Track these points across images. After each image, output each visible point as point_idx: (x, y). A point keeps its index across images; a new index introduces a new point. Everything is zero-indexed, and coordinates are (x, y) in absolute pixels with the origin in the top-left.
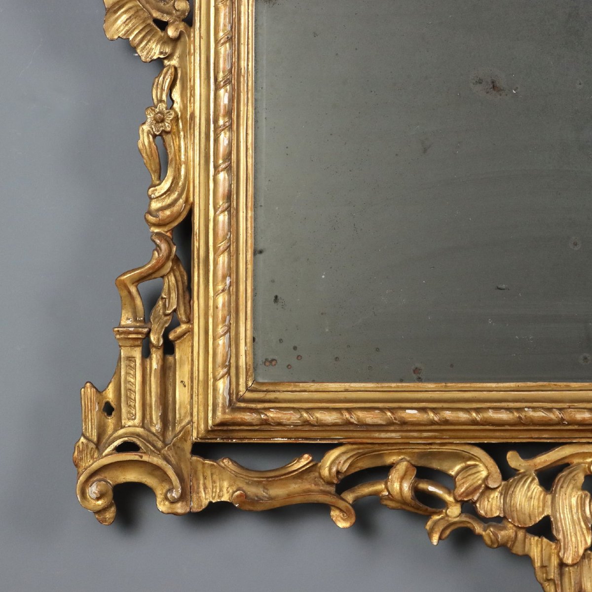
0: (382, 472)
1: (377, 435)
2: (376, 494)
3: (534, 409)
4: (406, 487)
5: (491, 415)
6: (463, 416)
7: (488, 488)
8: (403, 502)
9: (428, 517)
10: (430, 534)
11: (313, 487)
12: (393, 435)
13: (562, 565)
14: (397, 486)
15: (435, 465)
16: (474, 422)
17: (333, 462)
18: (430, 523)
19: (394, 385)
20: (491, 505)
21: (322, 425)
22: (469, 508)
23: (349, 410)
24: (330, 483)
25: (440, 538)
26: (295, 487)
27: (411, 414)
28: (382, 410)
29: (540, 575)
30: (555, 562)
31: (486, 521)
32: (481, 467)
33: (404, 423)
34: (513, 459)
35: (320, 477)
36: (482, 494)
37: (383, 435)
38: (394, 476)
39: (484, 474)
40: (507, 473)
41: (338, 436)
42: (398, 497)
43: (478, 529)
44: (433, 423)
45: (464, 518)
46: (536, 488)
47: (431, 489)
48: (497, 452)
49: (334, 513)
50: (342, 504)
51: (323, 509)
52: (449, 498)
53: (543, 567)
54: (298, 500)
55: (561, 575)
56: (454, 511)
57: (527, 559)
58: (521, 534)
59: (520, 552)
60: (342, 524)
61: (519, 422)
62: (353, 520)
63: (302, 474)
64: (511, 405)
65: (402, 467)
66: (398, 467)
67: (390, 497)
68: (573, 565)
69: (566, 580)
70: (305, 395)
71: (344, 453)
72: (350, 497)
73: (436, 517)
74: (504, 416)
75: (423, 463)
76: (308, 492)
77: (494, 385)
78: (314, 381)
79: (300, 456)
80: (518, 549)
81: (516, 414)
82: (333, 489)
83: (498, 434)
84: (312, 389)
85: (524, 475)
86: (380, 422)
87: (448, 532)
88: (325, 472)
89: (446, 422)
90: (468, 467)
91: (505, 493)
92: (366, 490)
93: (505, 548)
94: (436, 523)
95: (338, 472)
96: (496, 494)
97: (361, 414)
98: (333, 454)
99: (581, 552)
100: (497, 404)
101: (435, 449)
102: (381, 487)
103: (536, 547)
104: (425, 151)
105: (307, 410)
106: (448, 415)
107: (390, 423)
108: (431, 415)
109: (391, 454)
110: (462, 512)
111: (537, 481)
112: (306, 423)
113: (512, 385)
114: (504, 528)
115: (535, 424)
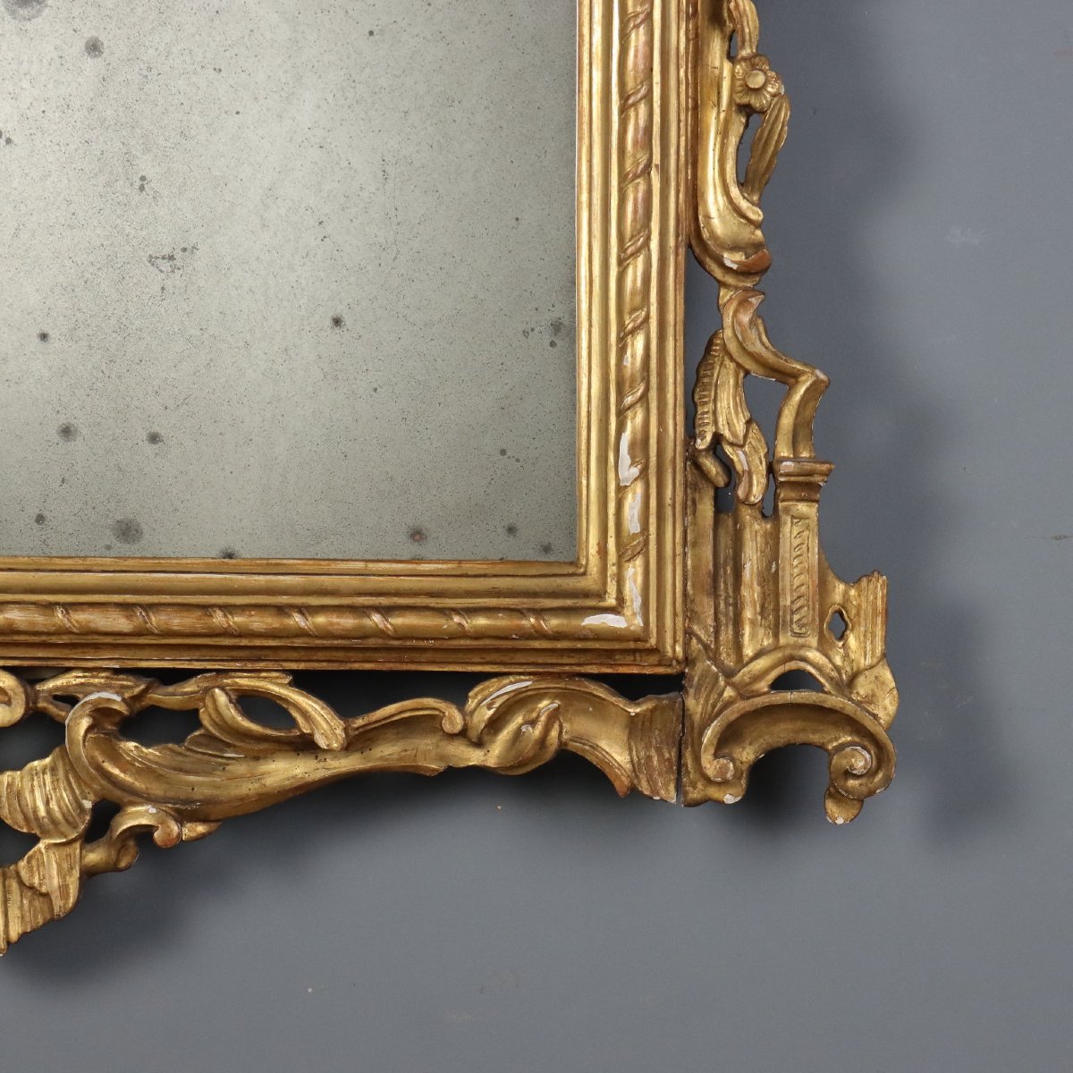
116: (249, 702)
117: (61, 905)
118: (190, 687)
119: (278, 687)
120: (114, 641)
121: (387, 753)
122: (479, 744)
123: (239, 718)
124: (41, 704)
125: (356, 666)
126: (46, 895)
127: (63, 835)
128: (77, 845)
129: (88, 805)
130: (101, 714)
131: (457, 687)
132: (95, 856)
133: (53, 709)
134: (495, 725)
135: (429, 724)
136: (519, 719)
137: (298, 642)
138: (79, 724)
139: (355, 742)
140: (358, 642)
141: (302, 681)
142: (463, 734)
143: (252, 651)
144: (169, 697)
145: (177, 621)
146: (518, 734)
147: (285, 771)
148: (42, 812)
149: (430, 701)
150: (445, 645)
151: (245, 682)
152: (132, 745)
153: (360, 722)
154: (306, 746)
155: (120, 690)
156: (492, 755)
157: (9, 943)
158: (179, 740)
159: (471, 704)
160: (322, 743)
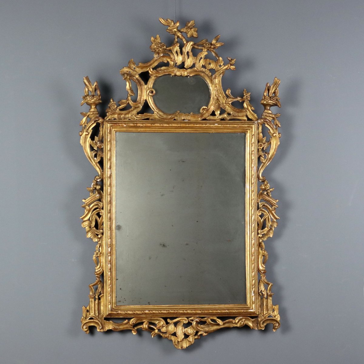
0: (142, 323)
1: (140, 316)
2: (141, 328)
3: (172, 310)
4: (147, 326)
5: (163, 312)
6: (157, 312)
7: (163, 326)
8: (146, 329)
9: (152, 332)
10: (152, 336)
11: (128, 326)
12: (144, 316)
13: (178, 342)
14: (145, 326)
15: (153, 322)
16: (159, 313)
17: (132, 321)
18: (152, 333)
19: (144, 306)
20: (164, 330)
21: (129, 314)
22: (159, 330)
23: (135, 311)
24: (132, 325)
25: (154, 336)
26: (125, 326)
27: (147, 312)
28: (141, 311)
29: (174, 343)
30: (177, 341)
31: (163, 333)
32: (162, 322)
33: (145, 313)
34: (169, 320)
35: (130, 324)
36: (162, 327)
37: (142, 316)
38: (144, 324)
39: (162, 323)
40: (167, 323)
41: (133, 316)
42: (145, 328)
43: (161, 334)
44: (151, 313)
45: (158, 332)
46: (173, 326)
47: (152, 326)
48: (165, 319)
49: (133, 331)
50: (134, 330)
51: (130, 331)
52: (155, 328)
53: (174, 342)
54: (125, 329)
55: (178, 344)
56: (156, 331)
57: (171, 340)
58: (170, 336)
59: (170, 339)
60: (134, 334)
61: (168, 313)
62: (136, 333)
63: (126, 324)
64: (167, 310)
65: (146, 322)
66: (145, 322)
67: (144, 328)
68: (181, 342)
69: (179, 345)
70: (126, 308)
71: (134, 319)
72: (136, 328)
73: (153, 332)
74: (165, 312)
75: (150, 321)
76: (127, 327)
77: (164, 306)
78: (128, 305)
79: (126, 320)
80: (169, 338)
81: (168, 311)
82: (132, 327)
83: (165, 315)
84: (128, 307)
85: (171, 324)
86: (141, 313)
87: (155, 335)
88: (131, 323)
89: (154, 313)
90: (159, 322)
91: (167, 327)
92: (139, 327)
93: (167, 338)
94: (153, 333)
95: (133, 323)
96: (165, 327)
97: (137, 312)
98: (132, 320)
99: (182, 339)
100: (164, 309)
101: (153, 318)
102: (142, 326)
103: (173, 338)
104: (150, 259)
105: (126, 311)
106: (154, 312)
107: (143, 313)
108: (151, 312)
109: (144, 320)
110: (158, 331)
111: (173, 325)
112: (126, 313)
113: (168, 305)
114: (166, 334)
115: (172, 313)
116: (212, 320)
117: (192, 343)
118: (205, 319)
119: (215, 318)
120: (199, 314)
121: (226, 325)
122: (236, 324)
123: (211, 322)
124: (189, 321)
125: (224, 316)
126: (191, 342)
127: (192, 335)
128: (194, 337)
129: (195, 332)
130: (197, 322)
131: (234, 318)
132: (196, 337)
133: (191, 322)
134: (238, 322)
135: (231, 322)
136: (240, 322)
137: (218, 314)
138: (194, 323)
139: (224, 324)
140: (225, 313)
141: (218, 318)
142: (235, 323)
143: (213, 314)
144: (203, 320)
145: (206, 312)
146: (241, 323)
147: (215, 328)
148: (190, 333)
149: (231, 319)
150: (234, 313)
151: (211, 318)
152: (199, 325)
153: (224, 322)
154: (218, 325)
155: (198, 319)
156: (238, 325)
157: (186, 347)
158: (204, 324)
159: (236, 320)
160: (220, 324)
